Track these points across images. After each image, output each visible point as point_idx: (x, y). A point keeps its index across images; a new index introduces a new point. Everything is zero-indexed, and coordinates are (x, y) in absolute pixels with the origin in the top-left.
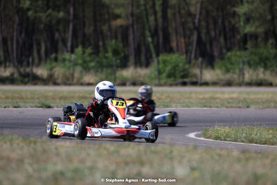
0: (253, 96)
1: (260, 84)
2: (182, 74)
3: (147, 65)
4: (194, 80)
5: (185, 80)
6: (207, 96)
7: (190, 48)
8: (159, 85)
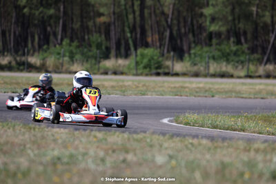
0: (216, 87)
1: (223, 75)
2: (156, 65)
3: (127, 56)
4: (167, 71)
5: (159, 71)
6: (177, 85)
7: (163, 42)
8: (137, 75)
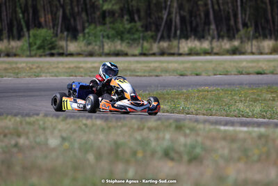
1: (117, 54)
2: (50, 46)
3: (20, 37)
5: (53, 51)
6: (72, 65)
7: (56, 22)
8: (31, 56)
